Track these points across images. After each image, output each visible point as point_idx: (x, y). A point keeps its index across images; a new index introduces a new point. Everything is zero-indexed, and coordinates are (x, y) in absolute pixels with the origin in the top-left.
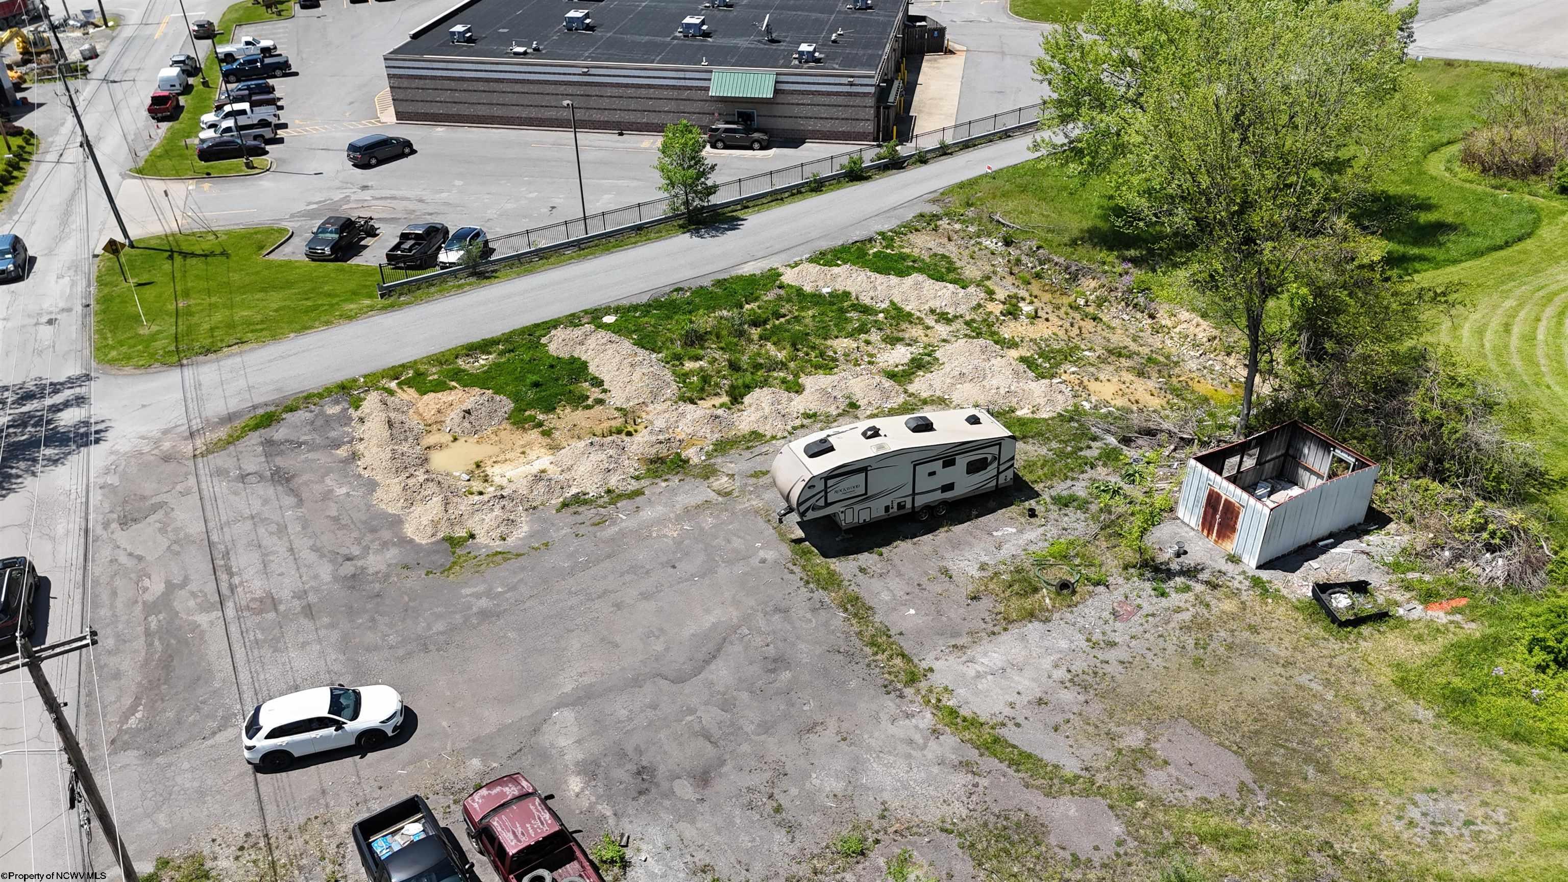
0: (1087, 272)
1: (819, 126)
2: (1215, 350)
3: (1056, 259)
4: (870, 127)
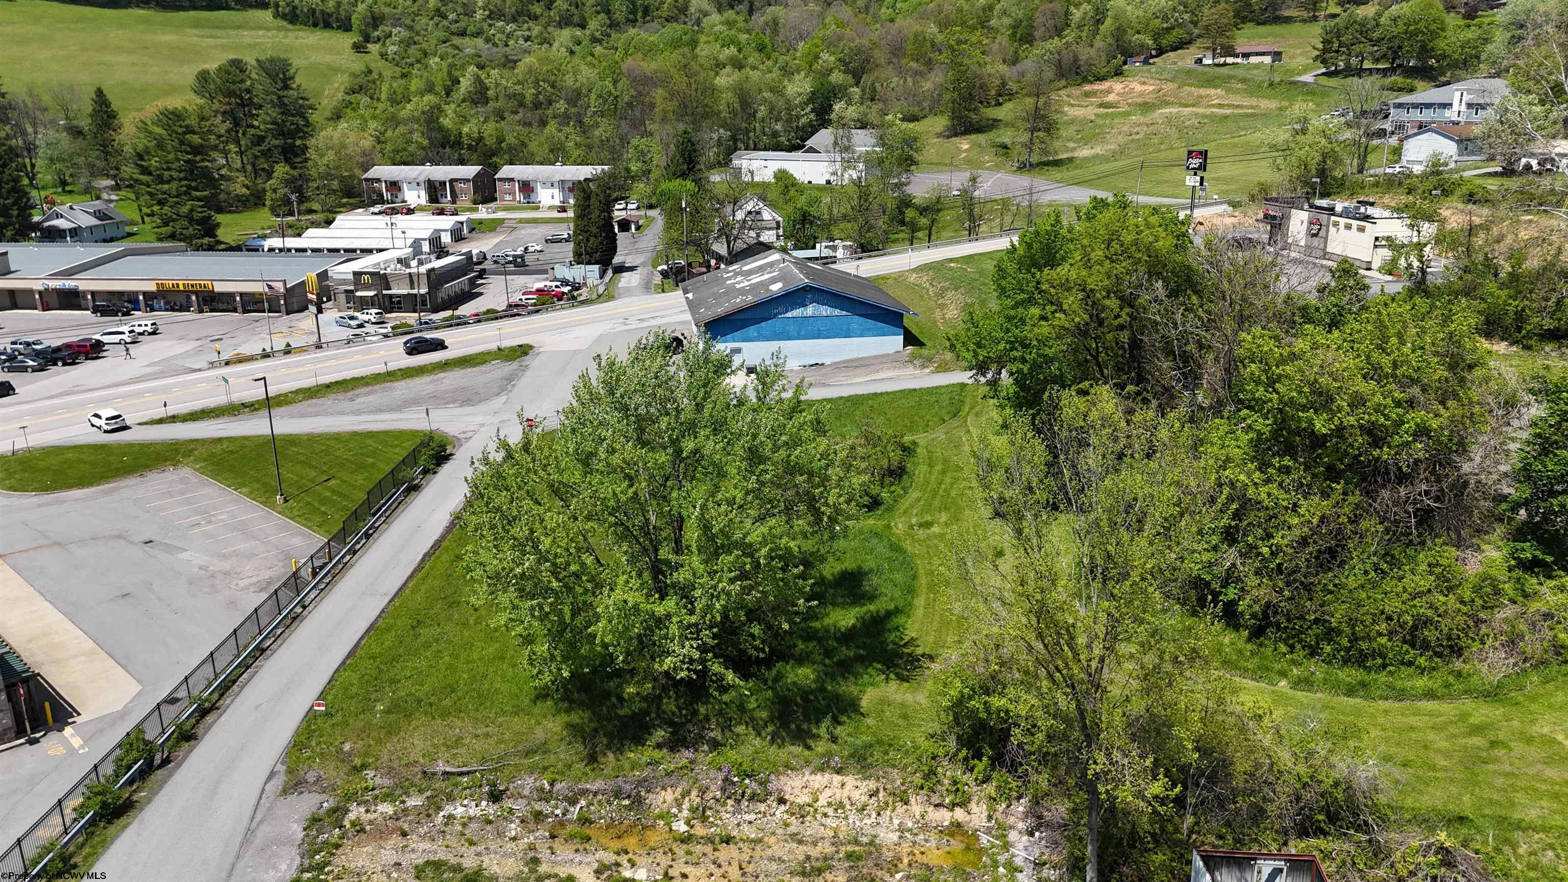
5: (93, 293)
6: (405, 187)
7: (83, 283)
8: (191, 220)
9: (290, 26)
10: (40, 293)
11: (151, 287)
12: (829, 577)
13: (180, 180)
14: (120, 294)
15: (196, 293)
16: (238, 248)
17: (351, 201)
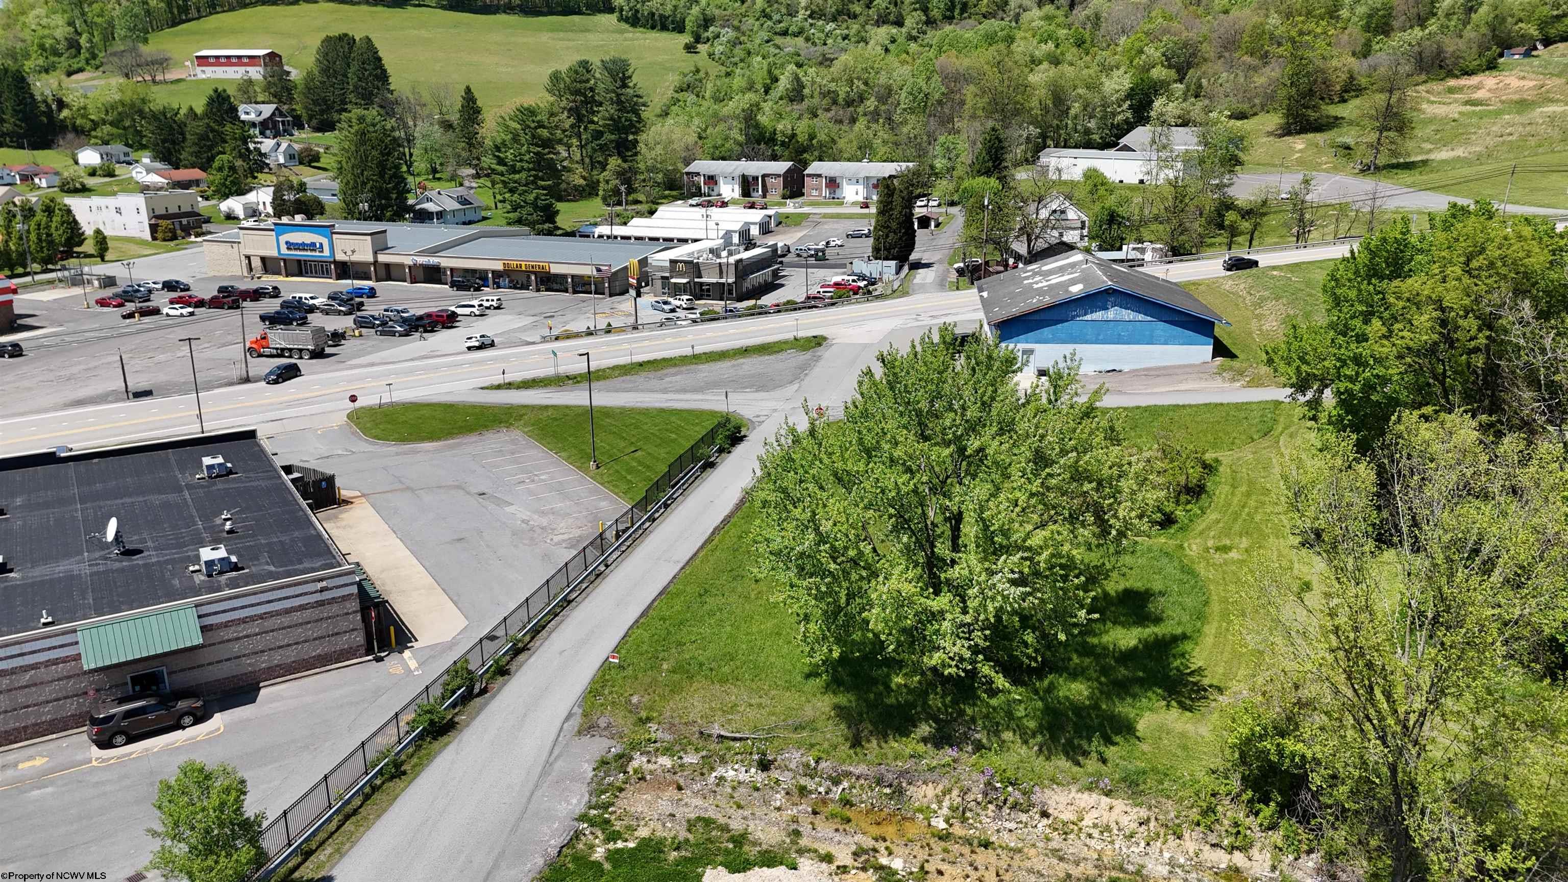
0: (909, 777)
1: (277, 658)
3: (853, 770)
4: (359, 638)
5: (452, 270)
6: (721, 181)
7: (445, 261)
8: (536, 207)
9: (631, 29)
10: (410, 267)
11: (499, 266)
13: (529, 170)
14: (474, 271)
15: (535, 273)
16: (572, 234)
17: (674, 193)
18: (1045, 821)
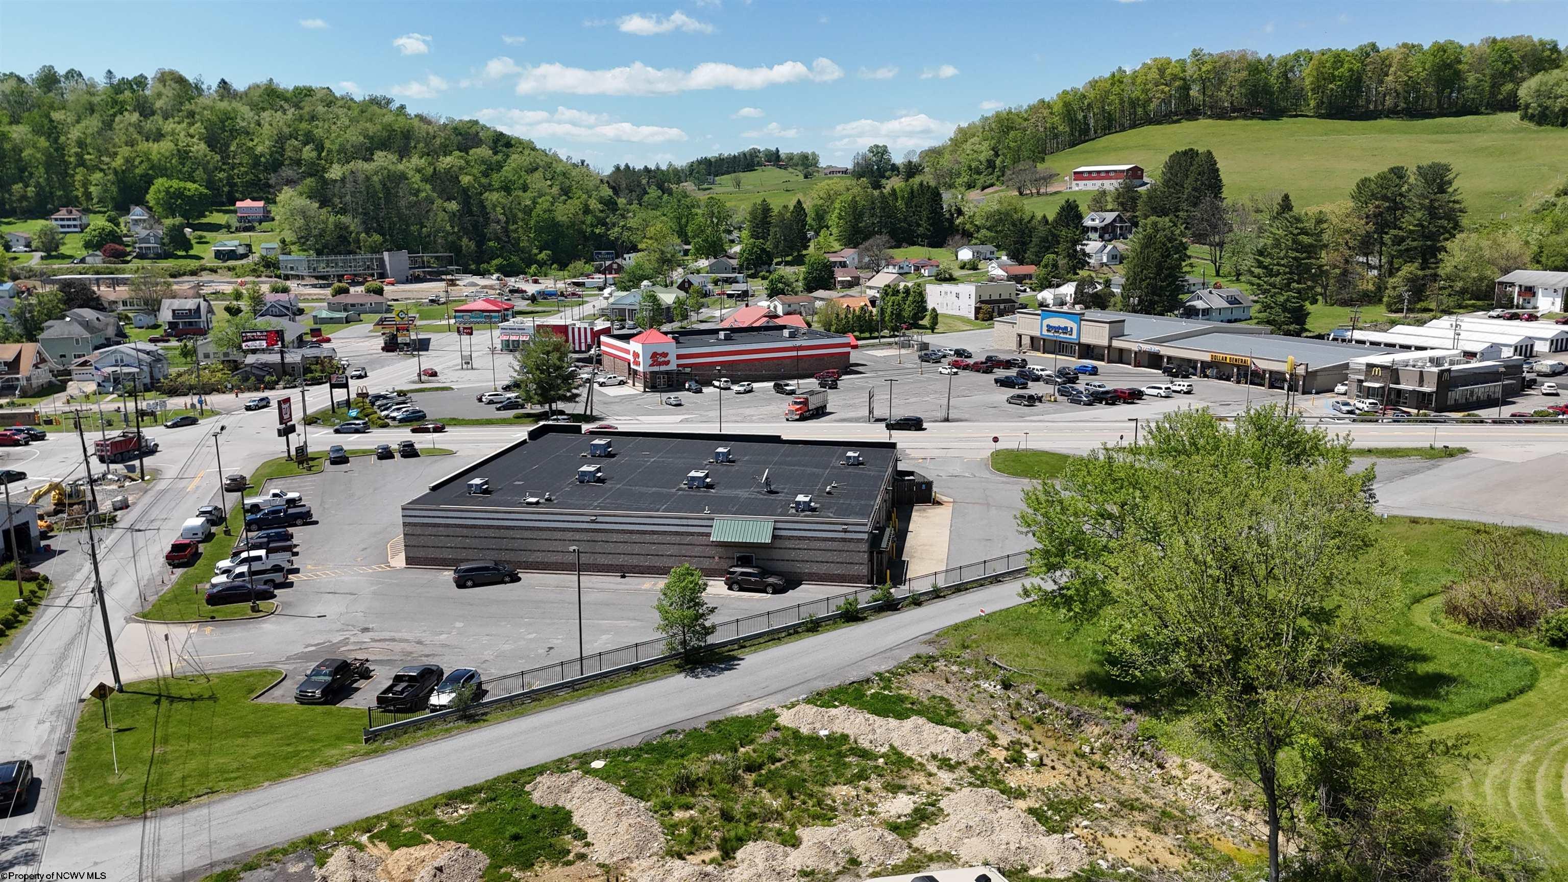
0: (1089, 718)
1: (815, 568)
2: (1231, 804)
3: (1057, 705)
4: (864, 570)
6: (1540, 293)
7: (1164, 350)
10: (1136, 353)
11: (1207, 357)
12: (1419, 672)
15: (1238, 367)
17: (1480, 303)
18: (1159, 771)
